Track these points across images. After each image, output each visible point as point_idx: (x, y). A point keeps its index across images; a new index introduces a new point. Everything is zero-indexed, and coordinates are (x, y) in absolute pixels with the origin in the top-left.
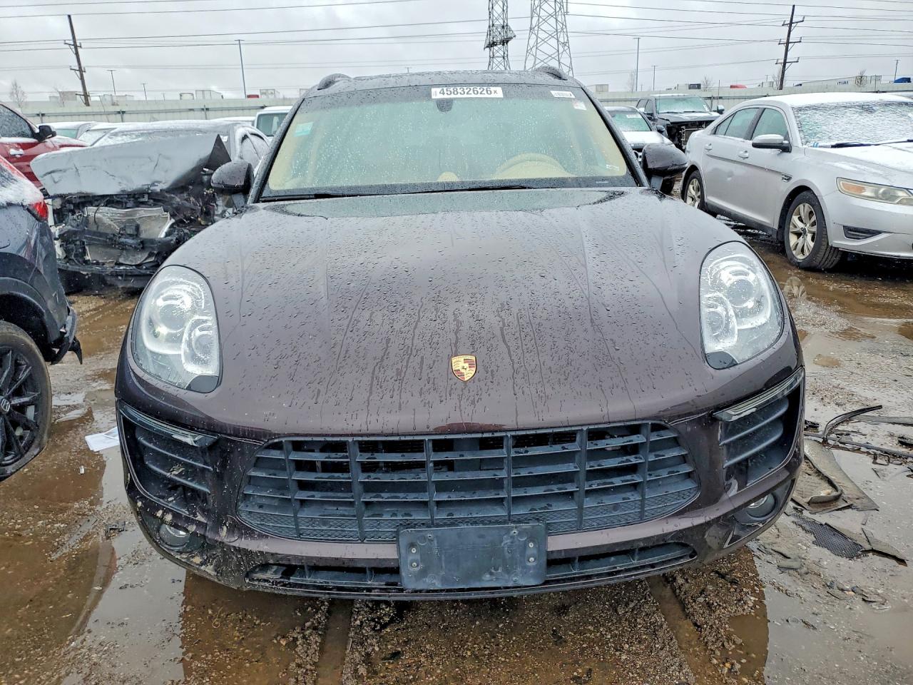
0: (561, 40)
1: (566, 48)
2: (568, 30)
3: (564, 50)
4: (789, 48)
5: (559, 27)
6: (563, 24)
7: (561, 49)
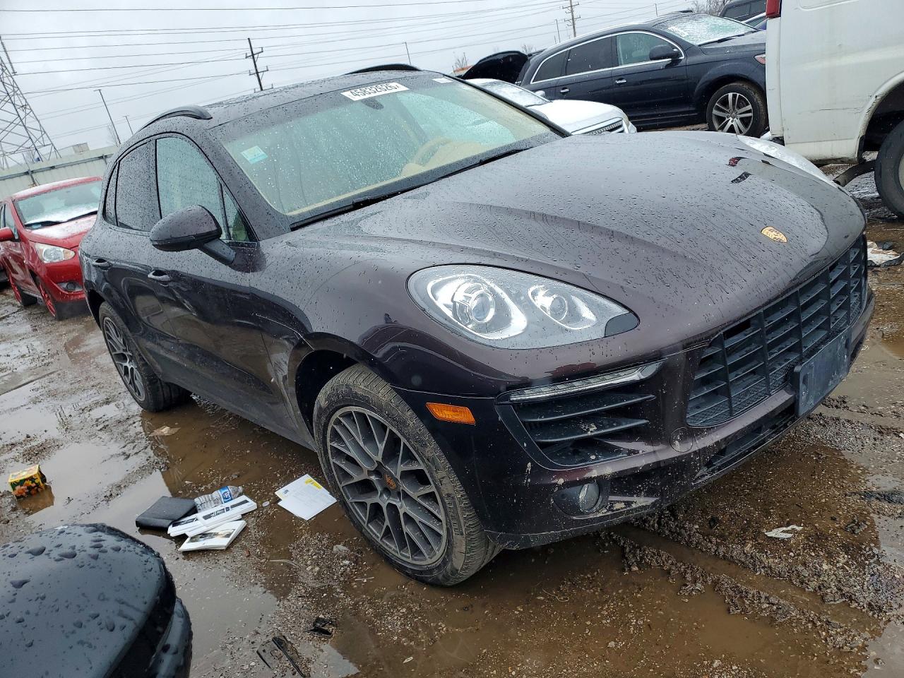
0: (18, 103)
1: (28, 111)
2: (23, 93)
3: (27, 114)
4: (260, 77)
5: (9, 91)
6: (13, 87)
7: (22, 114)
